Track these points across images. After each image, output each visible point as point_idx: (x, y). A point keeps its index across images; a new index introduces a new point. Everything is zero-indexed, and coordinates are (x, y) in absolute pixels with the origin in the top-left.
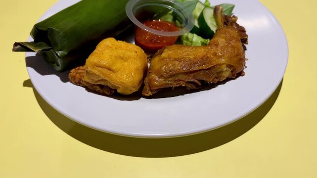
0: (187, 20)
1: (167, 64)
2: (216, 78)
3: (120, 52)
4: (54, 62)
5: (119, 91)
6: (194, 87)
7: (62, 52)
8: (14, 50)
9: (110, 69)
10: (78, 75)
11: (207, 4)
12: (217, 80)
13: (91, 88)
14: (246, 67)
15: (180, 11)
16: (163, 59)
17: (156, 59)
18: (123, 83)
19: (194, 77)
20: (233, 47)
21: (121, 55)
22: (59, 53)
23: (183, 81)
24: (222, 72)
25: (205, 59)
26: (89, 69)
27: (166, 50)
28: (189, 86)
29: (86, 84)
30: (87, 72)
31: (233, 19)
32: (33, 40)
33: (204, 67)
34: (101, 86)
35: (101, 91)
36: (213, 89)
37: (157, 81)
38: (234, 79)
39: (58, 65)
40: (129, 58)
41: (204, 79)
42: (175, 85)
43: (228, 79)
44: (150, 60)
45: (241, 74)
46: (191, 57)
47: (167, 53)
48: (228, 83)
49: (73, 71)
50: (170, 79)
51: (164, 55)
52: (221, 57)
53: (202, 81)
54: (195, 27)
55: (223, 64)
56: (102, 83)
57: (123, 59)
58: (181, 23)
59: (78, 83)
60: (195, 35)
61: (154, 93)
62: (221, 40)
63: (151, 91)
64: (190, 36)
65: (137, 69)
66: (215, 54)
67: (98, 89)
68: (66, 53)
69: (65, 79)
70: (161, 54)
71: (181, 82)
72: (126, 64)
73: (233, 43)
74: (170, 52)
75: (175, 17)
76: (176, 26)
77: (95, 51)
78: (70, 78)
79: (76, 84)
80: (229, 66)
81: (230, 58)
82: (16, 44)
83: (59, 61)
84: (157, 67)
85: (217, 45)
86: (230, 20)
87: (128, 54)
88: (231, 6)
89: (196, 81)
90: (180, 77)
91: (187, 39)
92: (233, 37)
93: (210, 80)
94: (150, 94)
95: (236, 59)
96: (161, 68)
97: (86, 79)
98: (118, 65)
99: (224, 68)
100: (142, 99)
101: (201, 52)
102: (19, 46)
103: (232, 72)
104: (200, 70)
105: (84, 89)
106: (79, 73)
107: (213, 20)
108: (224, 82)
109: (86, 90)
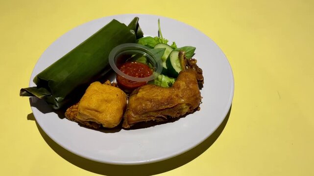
0: (157, 64)
1: (141, 104)
2: (178, 113)
3: (105, 96)
4: (54, 104)
5: (104, 126)
6: (162, 120)
7: (60, 98)
8: (21, 95)
9: (96, 111)
10: (72, 114)
11: (174, 46)
12: (179, 115)
13: (83, 124)
14: (202, 103)
15: (152, 56)
16: (138, 99)
17: (133, 98)
18: (107, 121)
19: (161, 114)
20: (190, 89)
21: (106, 99)
22: (58, 99)
23: (154, 116)
24: (182, 109)
25: (170, 100)
26: (81, 111)
27: (141, 90)
28: (158, 119)
29: (78, 121)
30: (79, 113)
31: (193, 62)
32: (36, 86)
33: (169, 106)
34: (90, 123)
35: (91, 126)
36: (176, 122)
37: (133, 118)
38: (192, 113)
39: (56, 106)
40: (112, 100)
41: (169, 115)
42: (147, 120)
43: (187, 114)
44: (128, 98)
45: (197, 109)
46: (160, 98)
47: (141, 93)
48: (188, 117)
49: (68, 110)
50: (143, 116)
51: (139, 95)
52: (181, 98)
53: (168, 116)
54: (164, 68)
55: (183, 103)
56: (91, 121)
57: (107, 101)
58: (153, 66)
59: (73, 119)
60: (164, 76)
61: (131, 126)
62: (182, 84)
63: (129, 124)
64: (160, 77)
65: (118, 109)
66: (177, 96)
67: (88, 124)
68: (63, 99)
69: (62, 116)
70: (137, 93)
71: (152, 118)
72: (110, 105)
73: (191, 86)
74: (144, 92)
75: (148, 60)
76: (149, 68)
77: (85, 95)
78: (66, 115)
79: (71, 120)
80: (188, 104)
81: (188, 98)
82: (22, 90)
83: (57, 105)
84: (133, 105)
85: (179, 88)
86: (190, 63)
87: (111, 97)
88: (193, 49)
89: (163, 116)
90: (151, 114)
91: (158, 79)
92: (191, 81)
93: (174, 116)
94: (128, 126)
95: (192, 99)
96: (136, 106)
97: (79, 117)
98: (103, 107)
99: (184, 106)
100: (122, 130)
101: (167, 93)
102: (25, 92)
103: (190, 108)
104: (166, 109)
105: (77, 124)
106: (73, 112)
107: (178, 62)
108: (184, 116)
109: (79, 124)
